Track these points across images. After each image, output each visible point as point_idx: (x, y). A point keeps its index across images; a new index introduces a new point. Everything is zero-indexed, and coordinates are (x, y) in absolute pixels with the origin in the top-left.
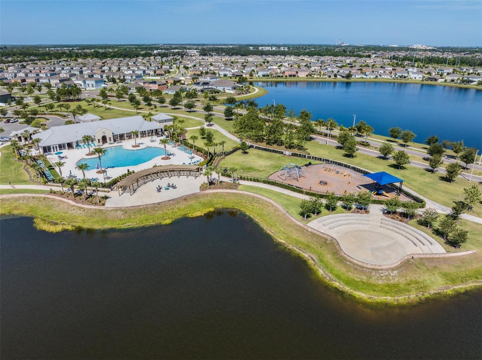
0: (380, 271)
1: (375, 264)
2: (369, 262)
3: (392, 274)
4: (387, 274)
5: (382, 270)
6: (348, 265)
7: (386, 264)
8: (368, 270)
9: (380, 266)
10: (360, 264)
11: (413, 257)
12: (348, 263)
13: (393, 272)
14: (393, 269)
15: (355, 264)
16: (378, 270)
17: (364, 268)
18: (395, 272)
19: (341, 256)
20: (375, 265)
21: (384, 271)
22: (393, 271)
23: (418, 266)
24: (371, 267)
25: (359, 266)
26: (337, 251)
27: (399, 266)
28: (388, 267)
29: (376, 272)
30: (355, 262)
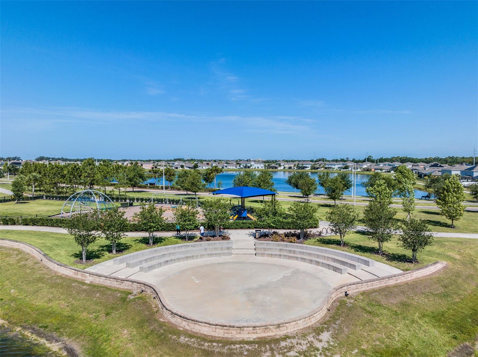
0: (283, 344)
1: (264, 324)
2: (247, 321)
3: (319, 345)
4: (304, 347)
5: (286, 338)
6: (182, 345)
7: (293, 317)
8: (247, 347)
9: (279, 326)
10: (219, 333)
11: (346, 295)
12: (183, 339)
13: (321, 337)
14: (317, 331)
15: (204, 338)
16: (276, 341)
17: (234, 343)
18: (325, 336)
19: (161, 325)
20: (266, 327)
21: (294, 341)
22: (319, 334)
23: (368, 309)
24: (255, 336)
25: (218, 342)
26: (153, 314)
27: (328, 318)
28: (302, 325)
29: (272, 350)
30: (206, 330)
